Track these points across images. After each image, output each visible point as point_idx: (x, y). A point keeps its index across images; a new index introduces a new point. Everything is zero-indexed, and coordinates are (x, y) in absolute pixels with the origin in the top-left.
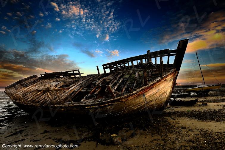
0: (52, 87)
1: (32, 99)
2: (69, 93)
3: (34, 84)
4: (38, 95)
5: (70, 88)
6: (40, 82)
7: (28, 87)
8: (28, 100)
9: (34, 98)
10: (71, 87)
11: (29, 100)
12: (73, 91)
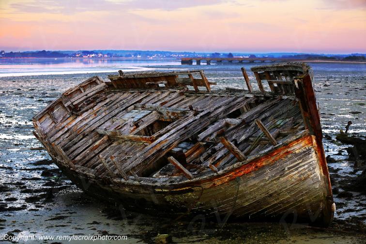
0: (125, 128)
1: (85, 157)
2: (150, 153)
3: (92, 108)
4: (97, 147)
5: (156, 139)
6: (107, 101)
7: (80, 118)
8: (76, 159)
9: (88, 154)
10: (161, 135)
11: (78, 158)
12: (158, 148)
